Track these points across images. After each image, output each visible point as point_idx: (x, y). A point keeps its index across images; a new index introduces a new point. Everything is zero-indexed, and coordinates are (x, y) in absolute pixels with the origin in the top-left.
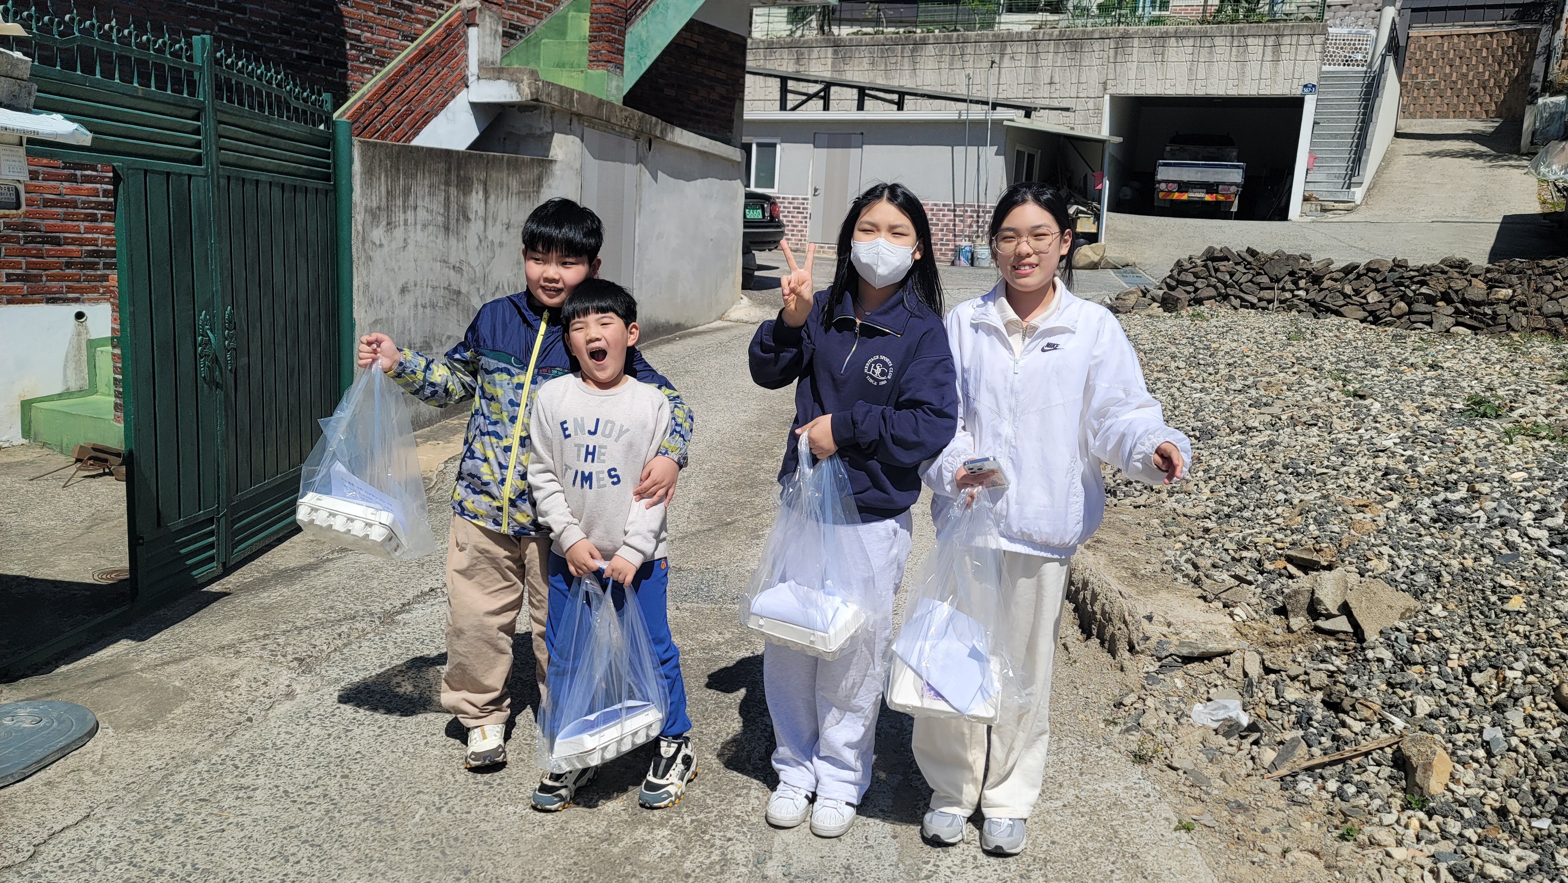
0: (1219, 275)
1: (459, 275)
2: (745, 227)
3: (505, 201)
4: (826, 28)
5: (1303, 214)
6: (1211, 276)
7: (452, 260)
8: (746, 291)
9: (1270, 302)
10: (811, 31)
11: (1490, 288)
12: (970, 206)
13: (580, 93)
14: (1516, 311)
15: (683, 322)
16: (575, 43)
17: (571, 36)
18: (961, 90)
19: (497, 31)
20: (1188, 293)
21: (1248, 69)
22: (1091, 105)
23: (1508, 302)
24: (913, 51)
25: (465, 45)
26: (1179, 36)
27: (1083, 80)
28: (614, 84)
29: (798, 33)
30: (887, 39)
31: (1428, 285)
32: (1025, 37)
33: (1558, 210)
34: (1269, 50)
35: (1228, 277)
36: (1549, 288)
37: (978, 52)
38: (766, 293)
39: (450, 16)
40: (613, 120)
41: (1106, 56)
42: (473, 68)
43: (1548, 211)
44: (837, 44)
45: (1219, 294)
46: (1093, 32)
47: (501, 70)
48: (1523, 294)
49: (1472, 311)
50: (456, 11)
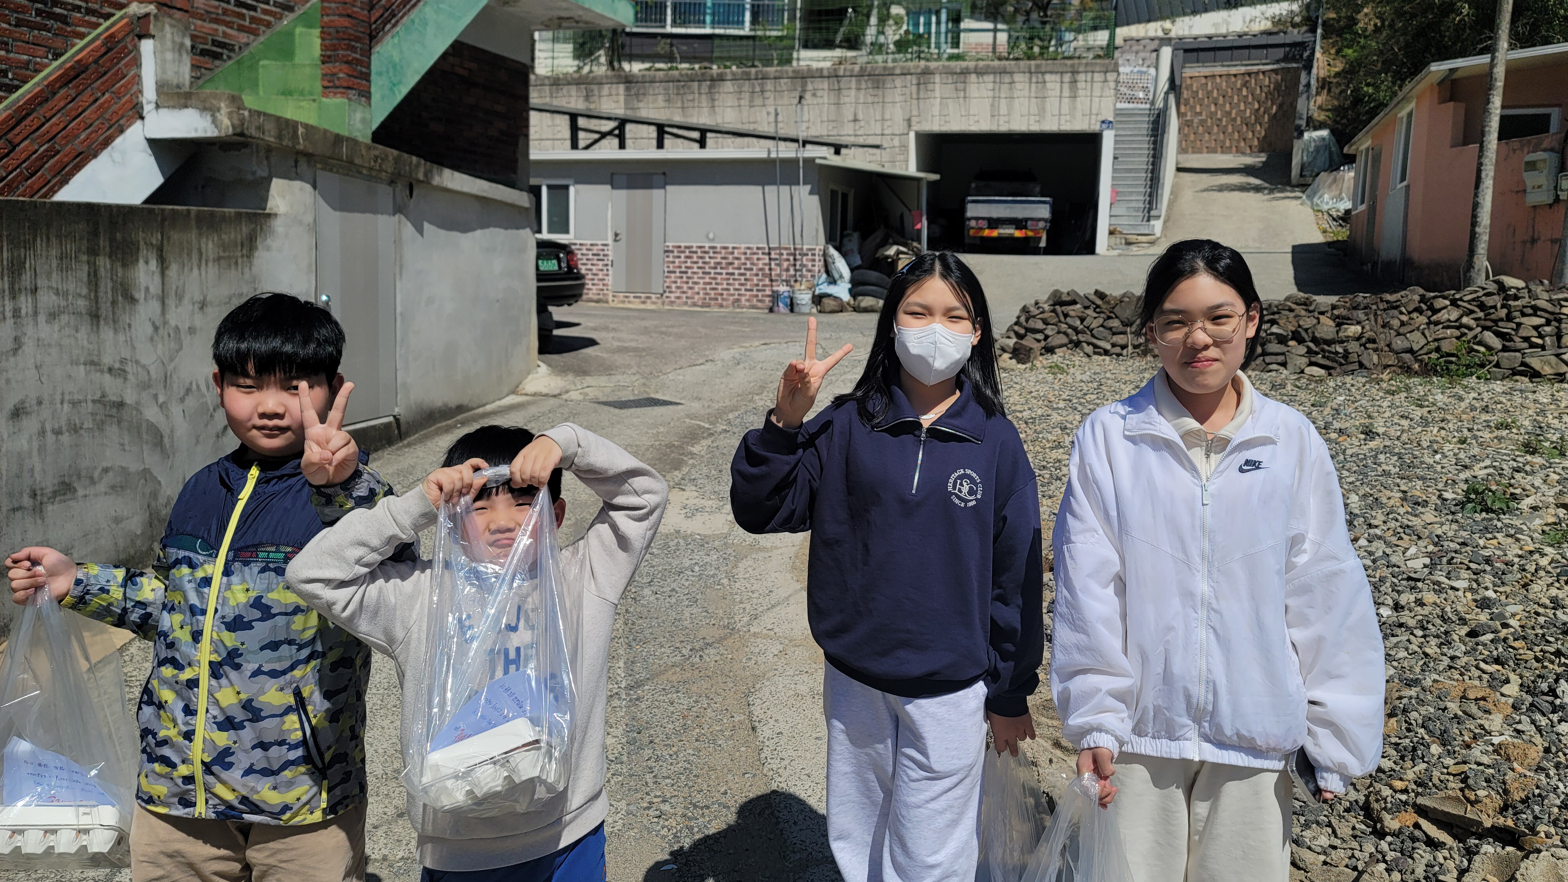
0: (1069, 320)
1: (119, 381)
2: (538, 280)
3: (196, 271)
4: (616, 64)
5: (1110, 247)
6: (1060, 321)
7: (107, 360)
8: (544, 357)
9: (1124, 347)
10: (600, 67)
11: (1339, 325)
12: (786, 249)
13: (307, 126)
14: (1366, 348)
15: (465, 402)
16: (304, 65)
17: (300, 57)
18: (766, 128)
19: (182, 45)
20: (1039, 341)
21: (1048, 106)
22: (896, 142)
23: (1358, 339)
24: (710, 87)
25: (137, 62)
26: (979, 72)
27: (887, 116)
28: (358, 116)
29: (586, 69)
30: (681, 75)
31: (1278, 324)
32: (825, 73)
33: (1340, 238)
34: (1066, 86)
35: (1078, 322)
36: (1396, 323)
37: (778, 88)
38: (567, 357)
39: (113, 25)
40: (357, 161)
41: (908, 93)
42: (149, 93)
43: (1330, 240)
44: (628, 80)
45: (1071, 342)
46: (894, 68)
47: (188, 96)
48: (1371, 330)
49: (1323, 350)
50: (122, 18)
